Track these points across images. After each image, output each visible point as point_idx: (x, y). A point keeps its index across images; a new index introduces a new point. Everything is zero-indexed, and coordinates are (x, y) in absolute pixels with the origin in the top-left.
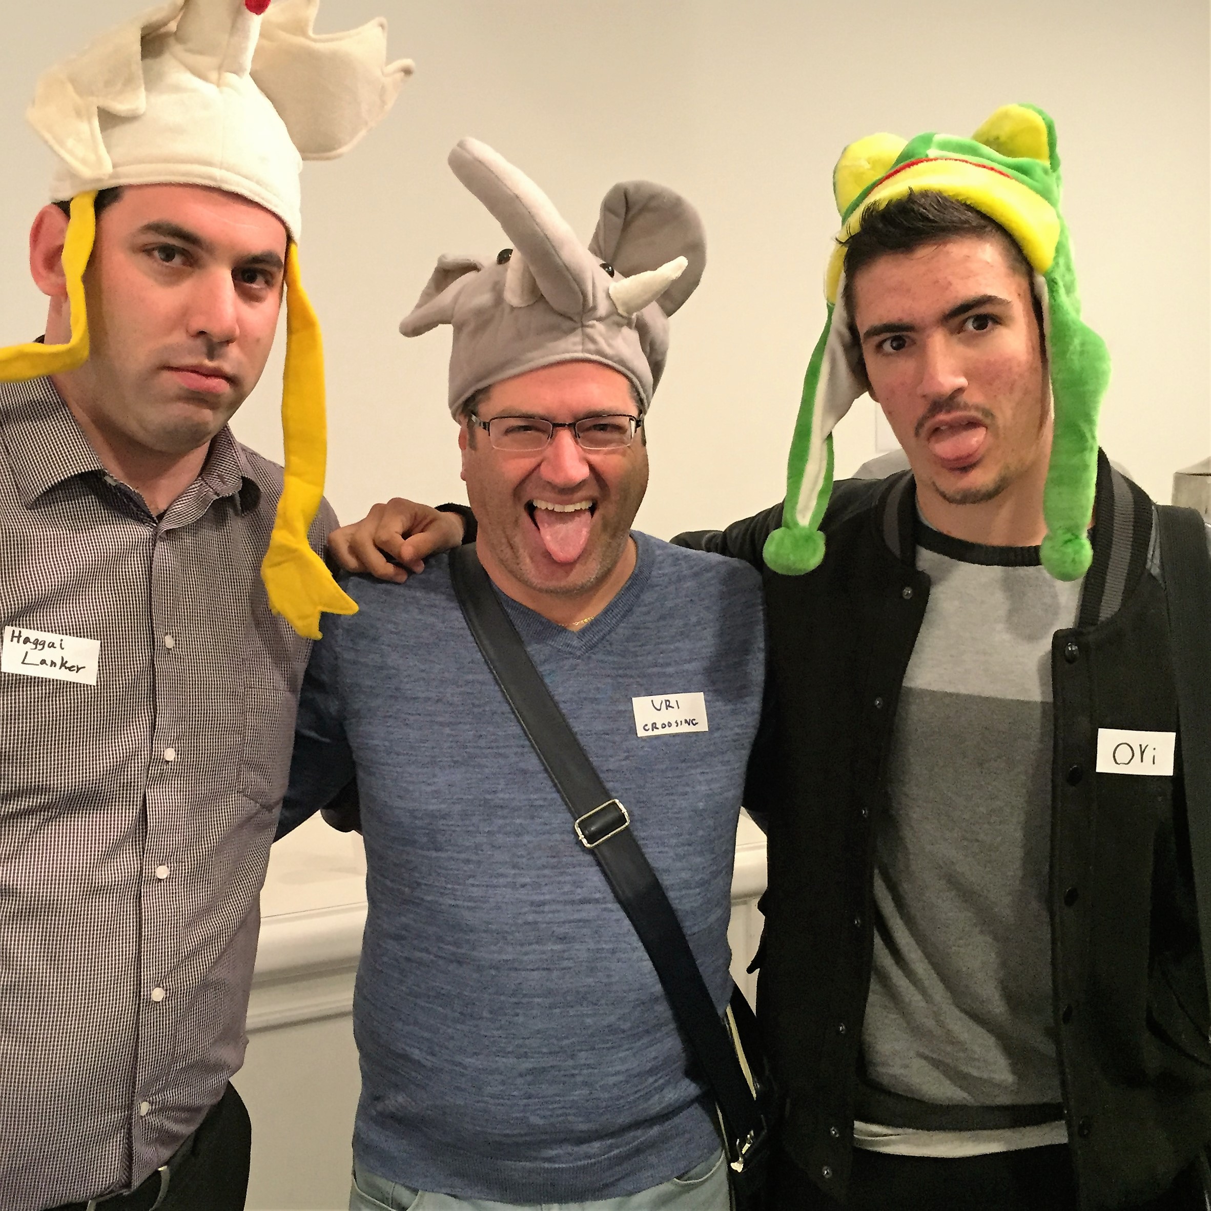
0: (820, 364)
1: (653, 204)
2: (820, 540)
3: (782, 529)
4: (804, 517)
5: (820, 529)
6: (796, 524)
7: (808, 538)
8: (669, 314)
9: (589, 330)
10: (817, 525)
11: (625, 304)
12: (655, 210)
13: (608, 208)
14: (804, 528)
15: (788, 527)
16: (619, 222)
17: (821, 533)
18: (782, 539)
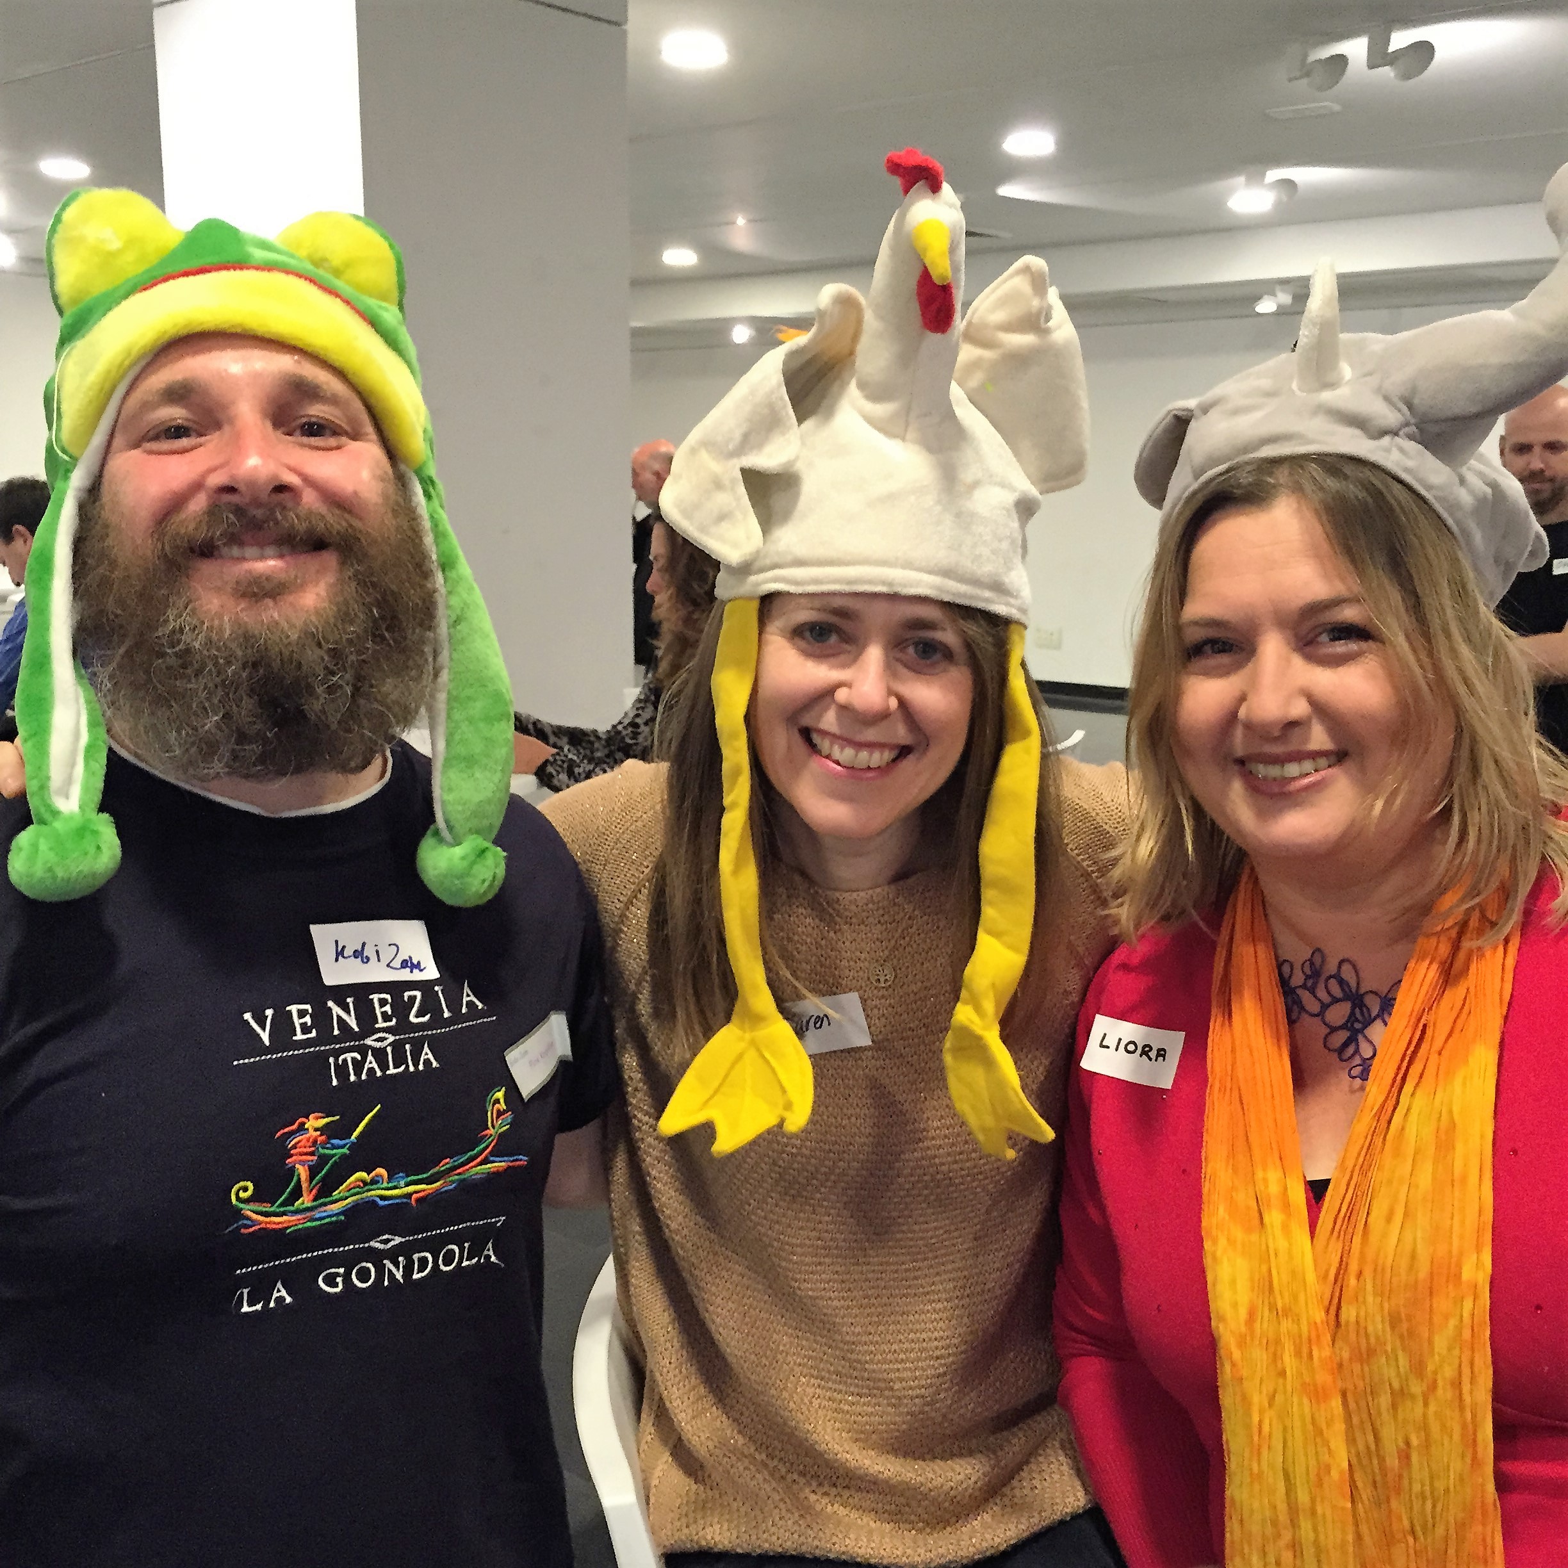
0: (53, 540)
2: (106, 829)
3: (31, 828)
4: (67, 797)
5: (102, 809)
6: (56, 813)
7: (83, 831)
10: (95, 804)
14: (71, 817)
15: (43, 822)
17: (105, 816)
18: (35, 846)
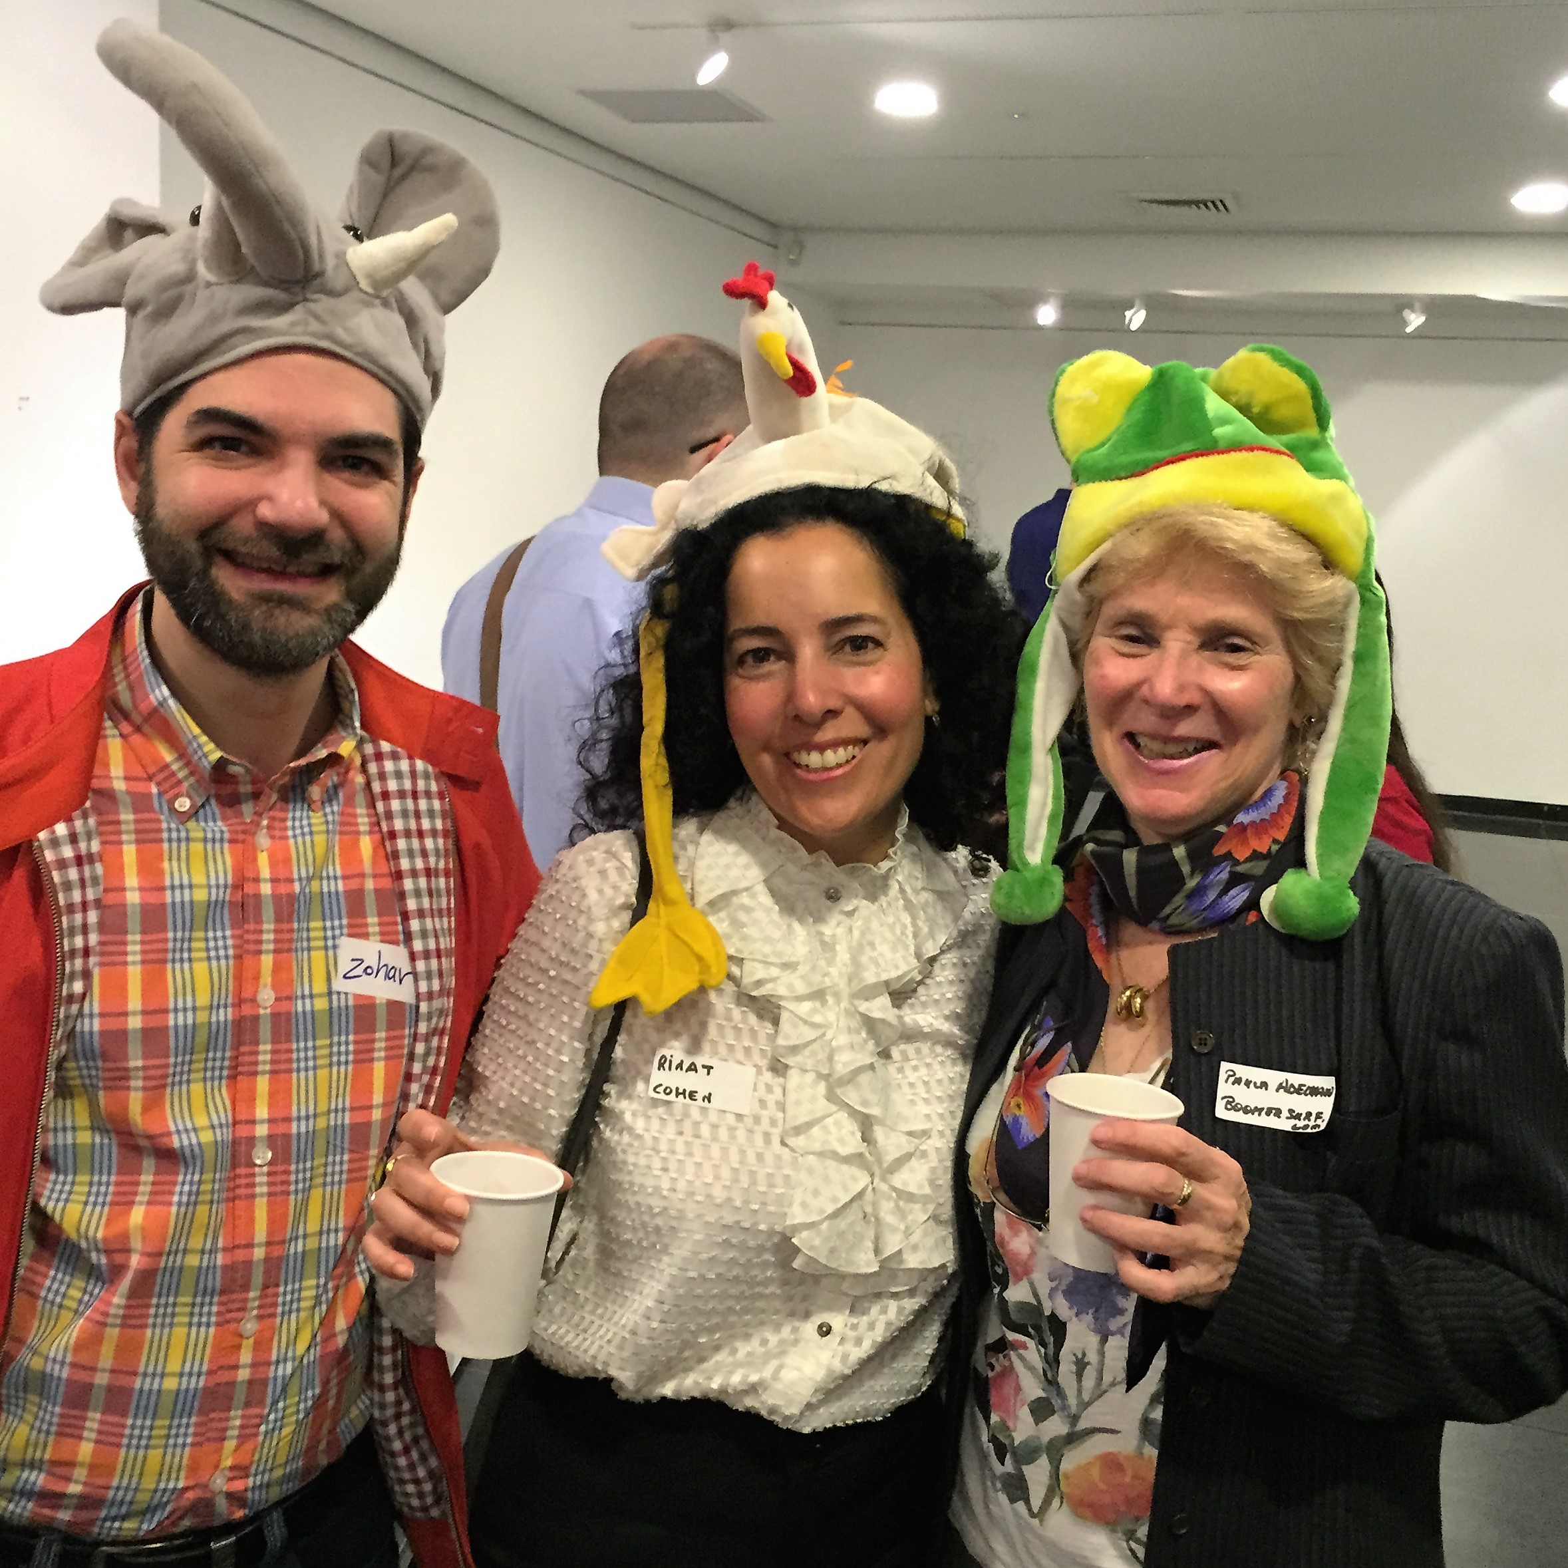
1: (428, 160)
2: (1057, 877)
8: (447, 309)
9: (311, 305)
10: (1050, 860)
11: (370, 276)
12: (432, 169)
13: (368, 160)
16: (379, 179)
